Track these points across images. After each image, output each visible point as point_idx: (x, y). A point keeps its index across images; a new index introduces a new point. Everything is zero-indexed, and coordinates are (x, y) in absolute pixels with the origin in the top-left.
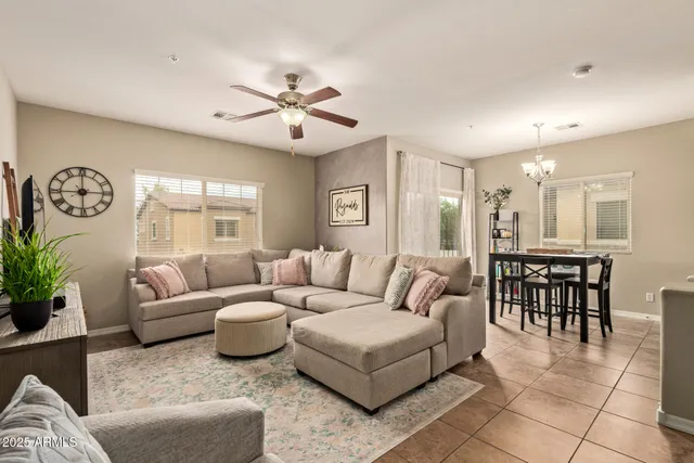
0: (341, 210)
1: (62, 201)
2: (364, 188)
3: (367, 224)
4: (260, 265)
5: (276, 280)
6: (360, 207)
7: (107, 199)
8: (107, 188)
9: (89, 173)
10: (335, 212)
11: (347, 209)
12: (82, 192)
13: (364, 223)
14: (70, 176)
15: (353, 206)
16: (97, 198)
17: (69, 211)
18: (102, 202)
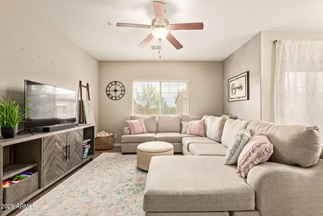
0: (234, 91)
1: (110, 94)
2: (246, 74)
3: (248, 99)
4: (183, 123)
5: (188, 132)
6: (244, 88)
7: (123, 92)
8: (123, 89)
9: (118, 83)
10: (231, 92)
11: (237, 90)
12: (116, 91)
13: (246, 98)
14: (112, 85)
15: (240, 88)
16: (120, 93)
17: (111, 98)
18: (121, 94)
